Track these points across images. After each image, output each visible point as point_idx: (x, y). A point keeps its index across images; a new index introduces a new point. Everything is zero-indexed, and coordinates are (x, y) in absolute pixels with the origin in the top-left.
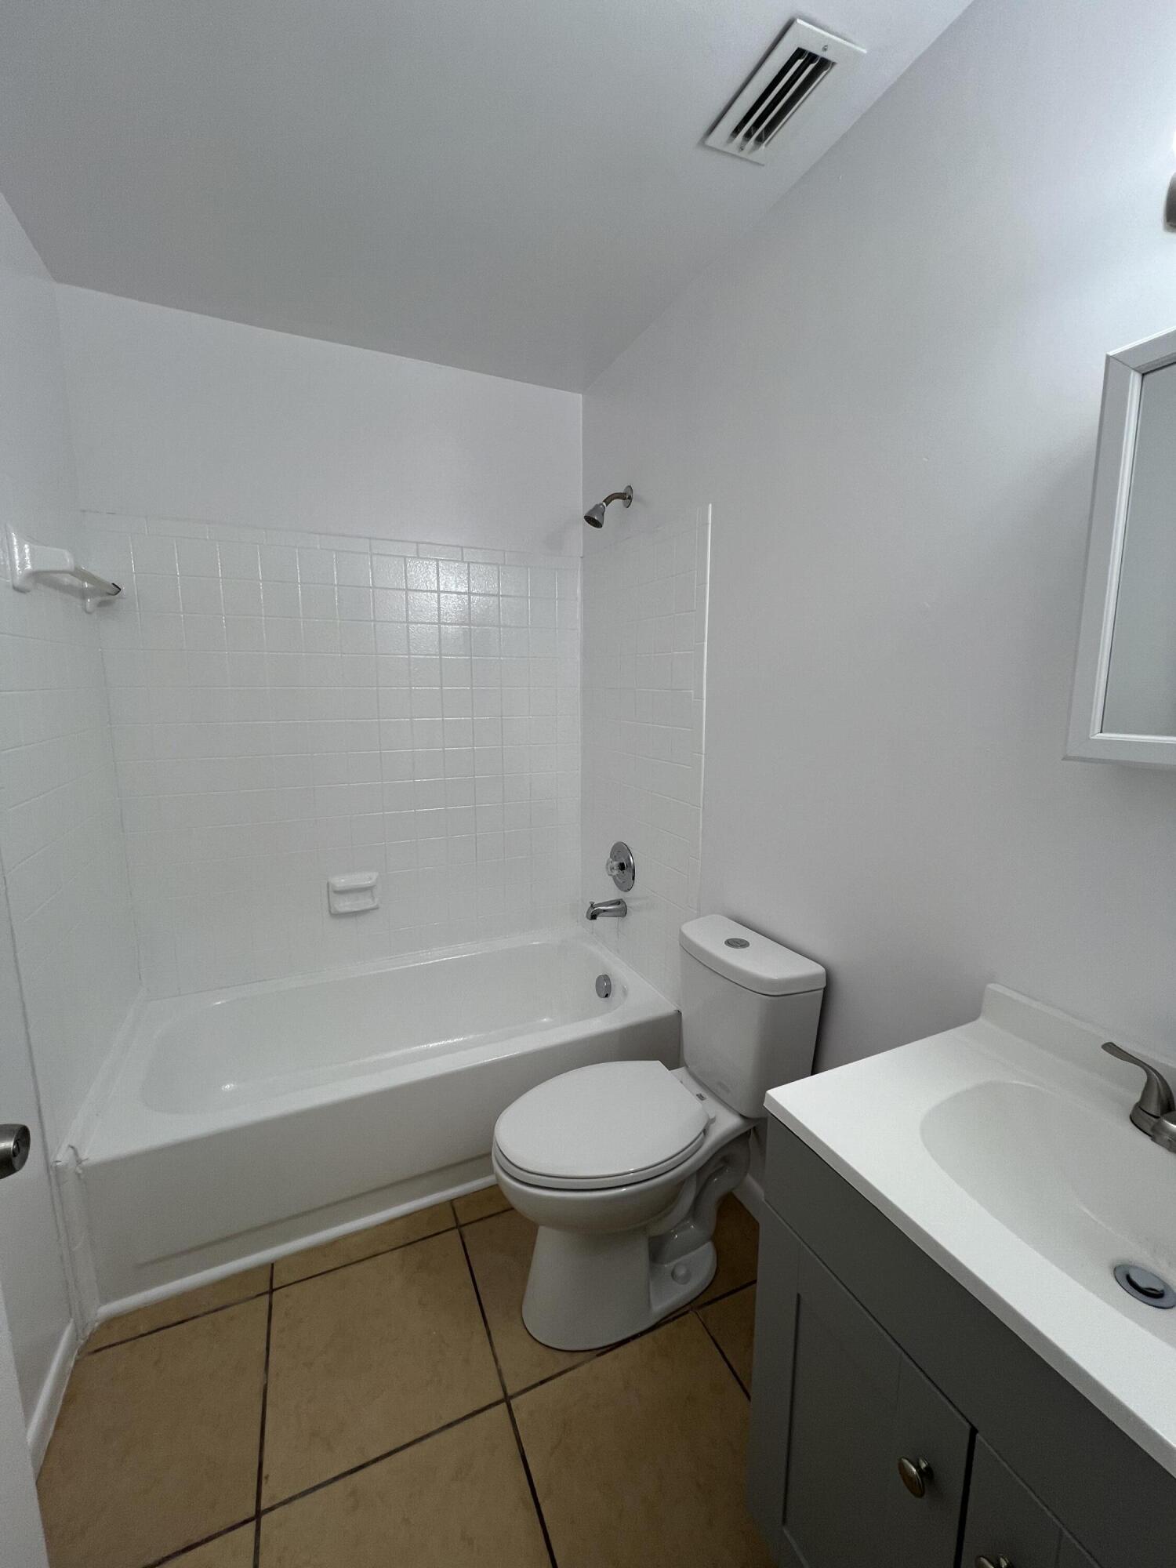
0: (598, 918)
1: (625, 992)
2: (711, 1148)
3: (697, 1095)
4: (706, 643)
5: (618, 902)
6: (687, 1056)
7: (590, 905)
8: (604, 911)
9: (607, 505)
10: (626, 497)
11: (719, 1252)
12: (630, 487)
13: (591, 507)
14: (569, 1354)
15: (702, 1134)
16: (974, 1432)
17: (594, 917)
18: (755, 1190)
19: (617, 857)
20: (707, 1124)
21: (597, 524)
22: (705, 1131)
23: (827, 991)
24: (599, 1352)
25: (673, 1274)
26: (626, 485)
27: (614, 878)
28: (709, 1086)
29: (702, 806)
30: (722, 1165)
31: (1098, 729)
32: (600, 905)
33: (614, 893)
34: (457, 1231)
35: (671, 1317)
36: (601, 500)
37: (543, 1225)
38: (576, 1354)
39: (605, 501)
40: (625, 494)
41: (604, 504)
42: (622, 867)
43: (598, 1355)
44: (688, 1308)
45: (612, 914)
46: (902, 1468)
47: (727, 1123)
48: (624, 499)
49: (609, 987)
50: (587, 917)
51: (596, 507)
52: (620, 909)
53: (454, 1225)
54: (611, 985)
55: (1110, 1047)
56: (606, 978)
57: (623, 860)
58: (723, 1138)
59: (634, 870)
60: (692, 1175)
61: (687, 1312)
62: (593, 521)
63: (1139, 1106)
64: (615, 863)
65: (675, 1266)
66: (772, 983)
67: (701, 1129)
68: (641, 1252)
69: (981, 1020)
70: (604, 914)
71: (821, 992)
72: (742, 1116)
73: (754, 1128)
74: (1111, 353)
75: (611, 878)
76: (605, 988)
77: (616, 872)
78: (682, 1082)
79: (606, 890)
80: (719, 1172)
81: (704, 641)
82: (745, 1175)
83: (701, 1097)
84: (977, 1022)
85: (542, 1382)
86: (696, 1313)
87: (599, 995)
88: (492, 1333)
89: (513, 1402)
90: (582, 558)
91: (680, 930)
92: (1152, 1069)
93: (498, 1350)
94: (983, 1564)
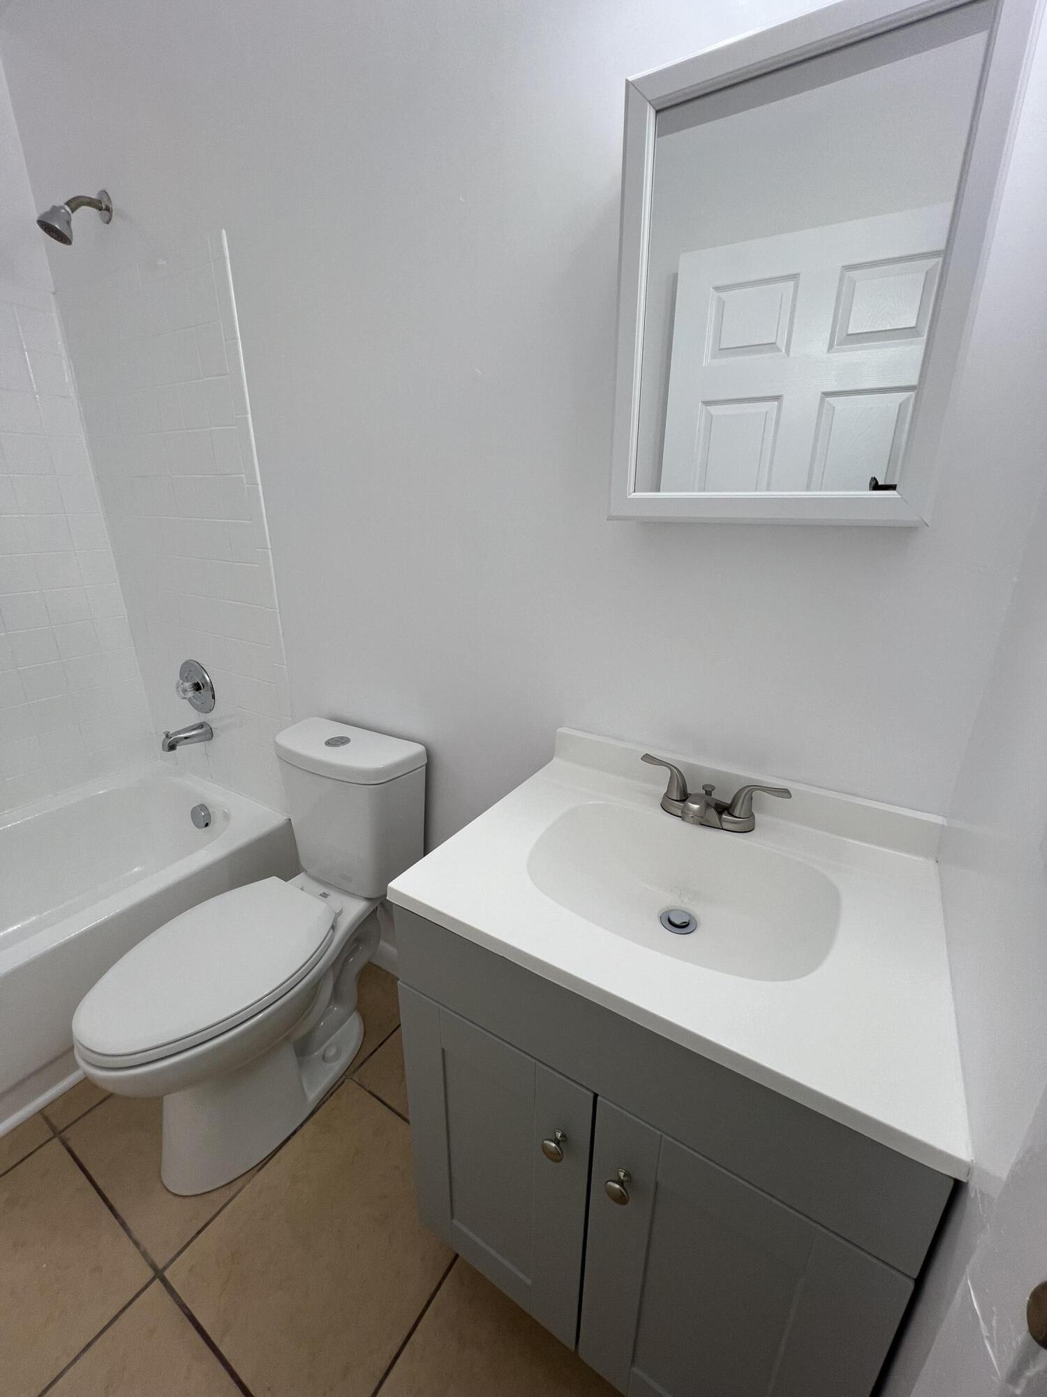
0: (178, 748)
1: (227, 816)
2: (342, 941)
3: (321, 895)
4: (250, 416)
5: (201, 726)
6: (304, 863)
7: (164, 737)
8: (186, 738)
9: (73, 212)
10: (102, 205)
11: (364, 1017)
12: (105, 191)
13: (48, 209)
14: (228, 1186)
15: (331, 930)
16: (596, 1096)
17: (172, 747)
18: (388, 951)
19: (189, 677)
20: (334, 919)
21: (63, 238)
22: (333, 927)
23: (429, 765)
24: (258, 1168)
25: (324, 1058)
26: (100, 189)
27: (190, 700)
28: (330, 882)
29: (277, 607)
30: (355, 945)
31: (632, 490)
32: (179, 732)
33: (194, 717)
34: (56, 1141)
35: (330, 1093)
36: (60, 201)
37: (165, 1095)
38: (234, 1183)
39: (68, 203)
40: (100, 202)
41: (68, 209)
42: (197, 687)
43: (259, 1171)
44: (344, 1077)
45: (196, 739)
46: (544, 1147)
47: (354, 909)
48: (100, 210)
49: (208, 815)
50: (164, 749)
51: (55, 210)
52: (205, 732)
53: (52, 1135)
54: (209, 814)
55: (647, 758)
56: (203, 807)
57: (197, 680)
58: (353, 925)
59: (212, 689)
60: (327, 971)
61: (343, 1082)
62: (55, 230)
63: (666, 796)
64: (188, 685)
65: (325, 1051)
66: (378, 772)
67: (330, 926)
68: (288, 1057)
69: (555, 760)
70: (186, 741)
71: (424, 767)
72: (367, 899)
73: (381, 903)
74: (631, 79)
75: (186, 701)
76: (203, 818)
77: (190, 694)
78: (302, 889)
79: (184, 715)
80: (352, 954)
81: (247, 413)
82: (378, 942)
83: (324, 895)
84: (552, 761)
85: (199, 1233)
86: (352, 1079)
87: (198, 827)
88: (128, 1222)
89: (167, 1274)
90: (54, 293)
91: (275, 742)
92: (674, 767)
93: (137, 1236)
94: (610, 1186)
